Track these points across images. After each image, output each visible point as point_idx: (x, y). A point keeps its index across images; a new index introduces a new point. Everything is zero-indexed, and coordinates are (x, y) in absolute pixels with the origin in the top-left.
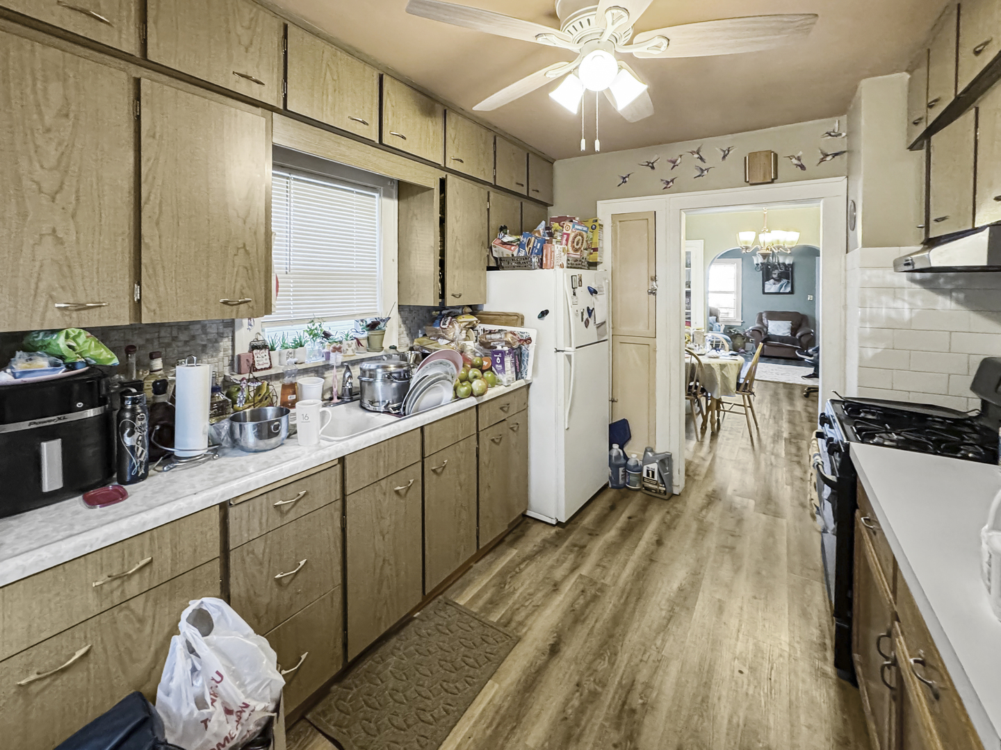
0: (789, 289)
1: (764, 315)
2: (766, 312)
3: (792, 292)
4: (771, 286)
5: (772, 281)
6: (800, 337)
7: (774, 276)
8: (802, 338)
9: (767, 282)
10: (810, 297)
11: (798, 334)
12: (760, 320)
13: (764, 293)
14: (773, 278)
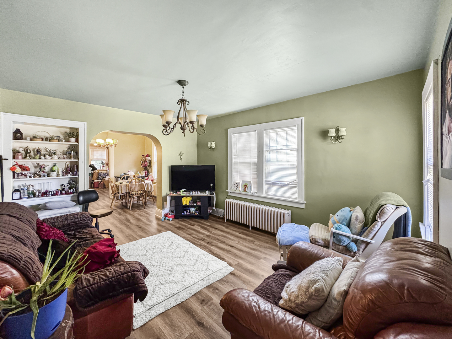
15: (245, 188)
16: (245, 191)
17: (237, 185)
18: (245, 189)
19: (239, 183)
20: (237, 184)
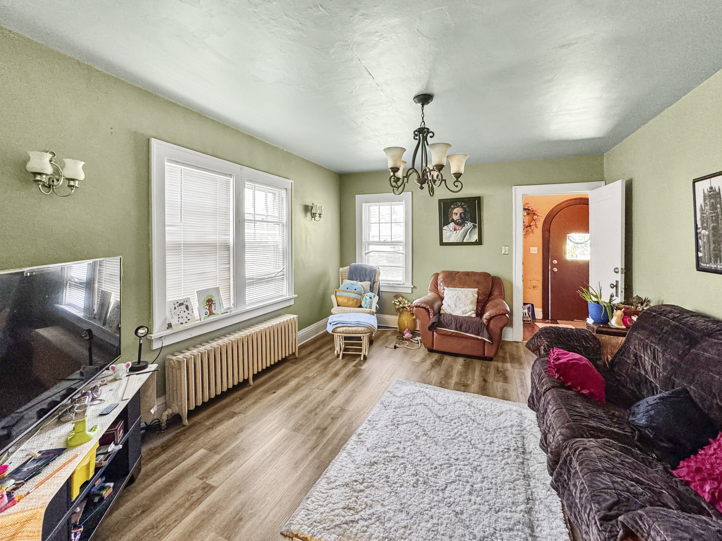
0: (475, 238)
1: (440, 277)
2: (444, 272)
3: (479, 242)
4: (452, 234)
5: (452, 225)
6: (489, 320)
7: (455, 217)
8: (492, 322)
9: (445, 227)
10: (504, 250)
11: (487, 315)
12: (435, 285)
13: (442, 243)
14: (453, 221)
15: (210, 306)
16: (211, 313)
17: (183, 307)
18: (209, 310)
19: (188, 300)
20: (184, 305)
